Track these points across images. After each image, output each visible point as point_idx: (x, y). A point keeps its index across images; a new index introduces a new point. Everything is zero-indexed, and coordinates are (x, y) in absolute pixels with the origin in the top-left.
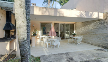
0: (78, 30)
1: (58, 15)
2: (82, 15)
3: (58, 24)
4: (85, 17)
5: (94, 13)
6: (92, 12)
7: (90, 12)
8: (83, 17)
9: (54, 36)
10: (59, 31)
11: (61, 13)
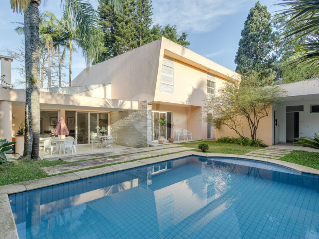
0: (114, 125)
1: (71, 104)
2: (107, 105)
3: (75, 112)
4: (112, 107)
5: (125, 101)
6: (122, 101)
7: (119, 101)
8: (109, 107)
9: (64, 134)
10: (76, 127)
11: (75, 101)
